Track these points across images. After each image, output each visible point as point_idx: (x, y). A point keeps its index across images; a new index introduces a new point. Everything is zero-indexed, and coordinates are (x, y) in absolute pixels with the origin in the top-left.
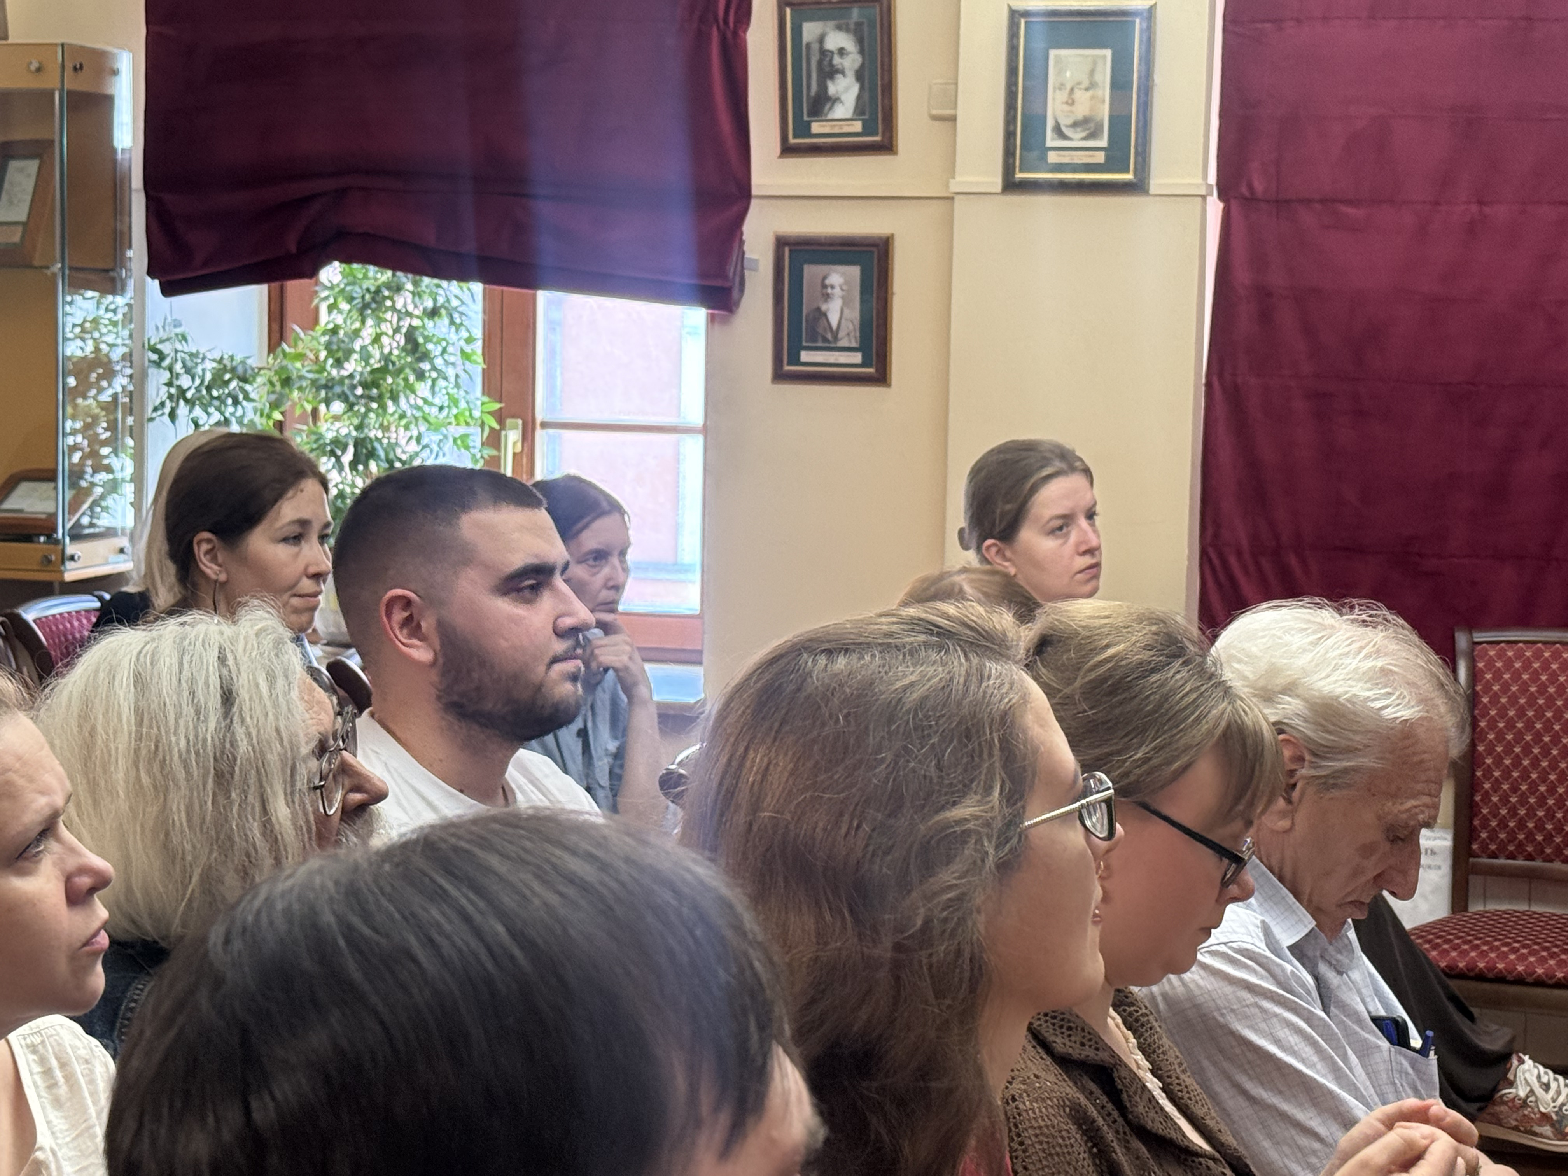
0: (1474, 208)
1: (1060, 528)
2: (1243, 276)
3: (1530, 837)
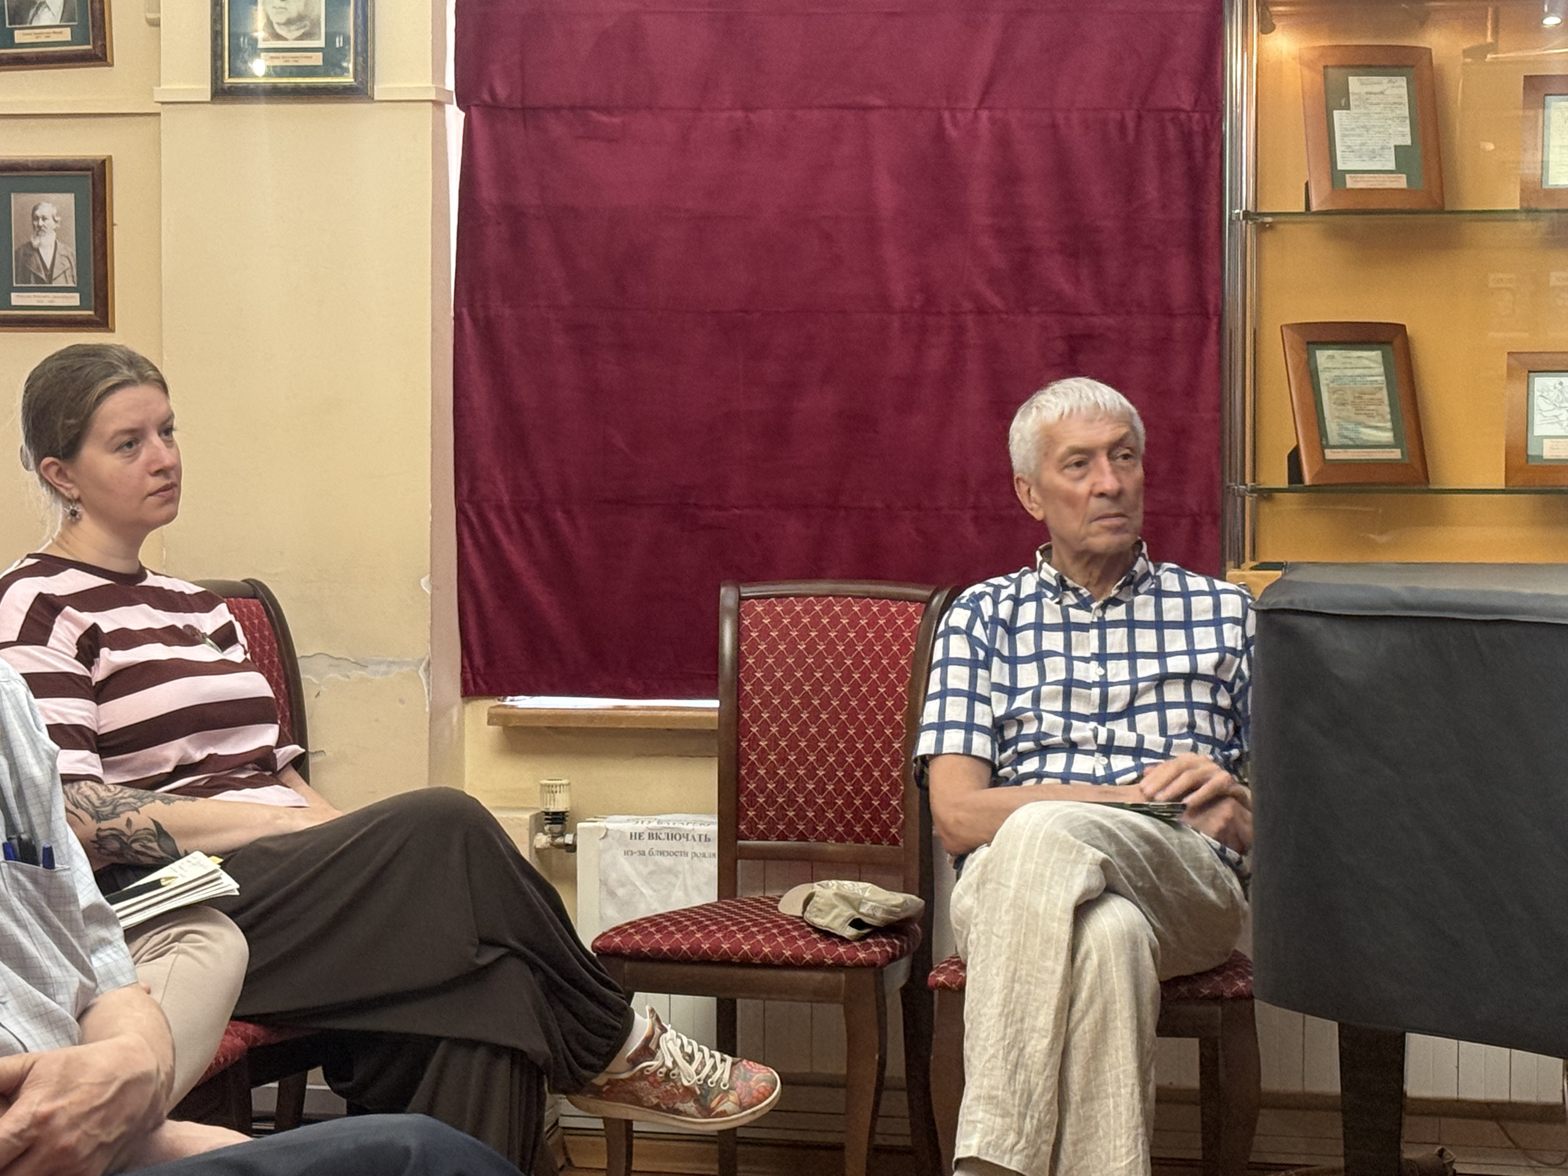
0: (740, 114)
1: (130, 444)
2: (488, 193)
3: (801, 813)
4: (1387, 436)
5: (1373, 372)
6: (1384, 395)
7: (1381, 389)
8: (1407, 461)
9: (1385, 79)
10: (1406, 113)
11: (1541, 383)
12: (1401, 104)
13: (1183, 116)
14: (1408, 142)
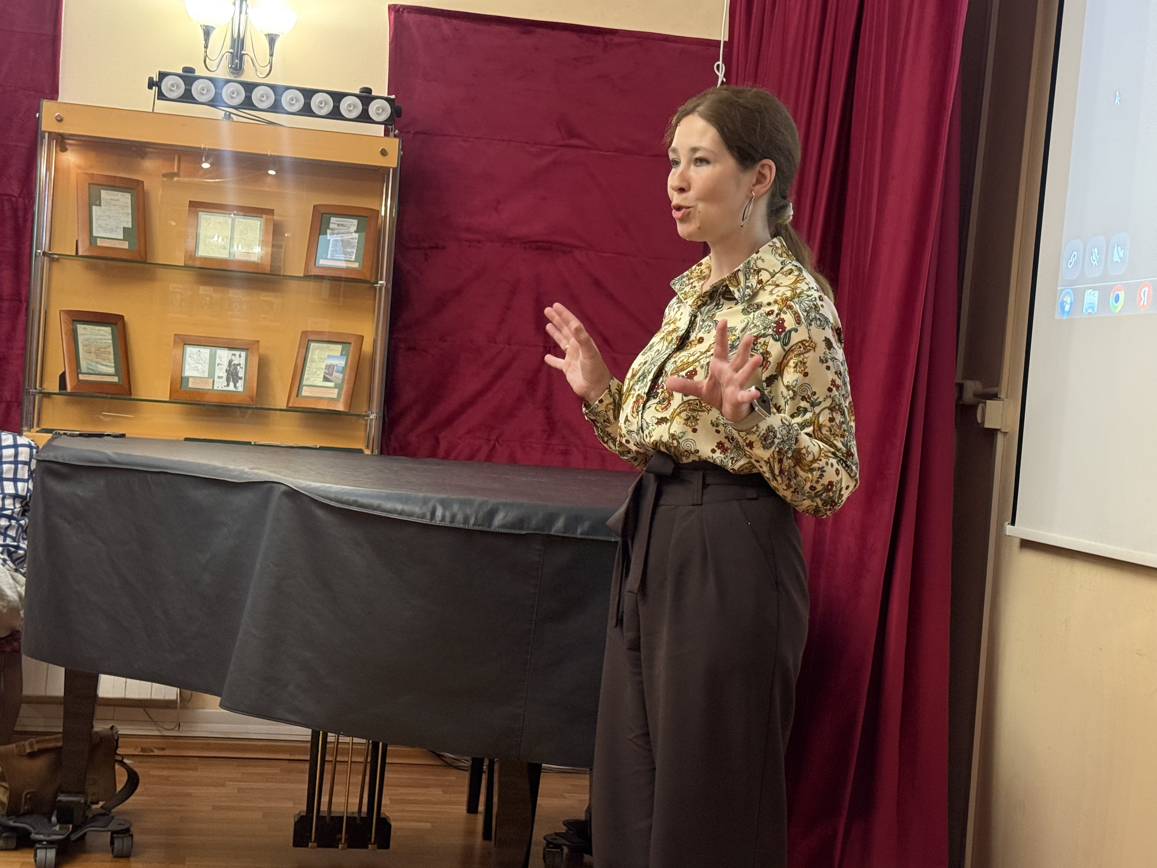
4: (112, 370)
5: (107, 338)
6: (111, 349)
7: (110, 346)
8: (121, 383)
9: (120, 194)
10: (130, 211)
11: (189, 350)
12: (127, 207)
13: (14, 199)
14: (130, 226)
